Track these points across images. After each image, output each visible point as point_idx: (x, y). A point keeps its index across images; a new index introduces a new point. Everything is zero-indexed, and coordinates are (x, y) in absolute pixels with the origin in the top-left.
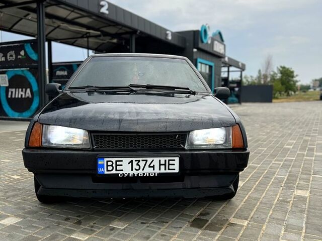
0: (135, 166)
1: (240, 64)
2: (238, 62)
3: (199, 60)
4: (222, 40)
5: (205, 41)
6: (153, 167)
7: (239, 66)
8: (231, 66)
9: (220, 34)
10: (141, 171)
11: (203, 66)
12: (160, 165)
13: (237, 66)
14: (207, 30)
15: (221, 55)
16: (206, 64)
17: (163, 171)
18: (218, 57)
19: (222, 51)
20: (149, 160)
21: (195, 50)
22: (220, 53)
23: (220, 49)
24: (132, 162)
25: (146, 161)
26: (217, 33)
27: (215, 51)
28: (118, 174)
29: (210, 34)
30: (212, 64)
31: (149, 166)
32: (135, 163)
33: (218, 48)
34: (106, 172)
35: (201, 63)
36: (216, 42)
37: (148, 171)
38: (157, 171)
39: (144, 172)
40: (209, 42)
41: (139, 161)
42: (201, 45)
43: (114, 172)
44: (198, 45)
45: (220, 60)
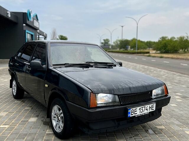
0: (141, 111)
1: (45, 34)
2: (43, 33)
3: (27, 31)
4: (38, 20)
5: (30, 20)
6: (147, 110)
7: (44, 35)
8: (40, 35)
9: (36, 16)
10: (143, 113)
11: (28, 35)
12: (150, 108)
13: (43, 35)
14: (31, 13)
15: (37, 28)
16: (30, 34)
17: (150, 111)
18: (35, 29)
19: (38, 26)
20: (146, 106)
21: (24, 25)
22: (37, 27)
23: (37, 25)
24: (140, 108)
25: (145, 107)
26: (35, 15)
27: (34, 26)
28: (135, 116)
29: (32, 15)
30: (33, 34)
31: (146, 110)
32: (141, 109)
33: (36, 24)
34: (131, 116)
35: (27, 33)
36: (35, 21)
37: (146, 112)
38: (148, 111)
39: (144, 113)
40: (32, 20)
41: (142, 108)
42: (28, 22)
43: (134, 115)
44: (26, 22)
45: (37, 32)
